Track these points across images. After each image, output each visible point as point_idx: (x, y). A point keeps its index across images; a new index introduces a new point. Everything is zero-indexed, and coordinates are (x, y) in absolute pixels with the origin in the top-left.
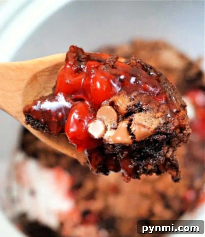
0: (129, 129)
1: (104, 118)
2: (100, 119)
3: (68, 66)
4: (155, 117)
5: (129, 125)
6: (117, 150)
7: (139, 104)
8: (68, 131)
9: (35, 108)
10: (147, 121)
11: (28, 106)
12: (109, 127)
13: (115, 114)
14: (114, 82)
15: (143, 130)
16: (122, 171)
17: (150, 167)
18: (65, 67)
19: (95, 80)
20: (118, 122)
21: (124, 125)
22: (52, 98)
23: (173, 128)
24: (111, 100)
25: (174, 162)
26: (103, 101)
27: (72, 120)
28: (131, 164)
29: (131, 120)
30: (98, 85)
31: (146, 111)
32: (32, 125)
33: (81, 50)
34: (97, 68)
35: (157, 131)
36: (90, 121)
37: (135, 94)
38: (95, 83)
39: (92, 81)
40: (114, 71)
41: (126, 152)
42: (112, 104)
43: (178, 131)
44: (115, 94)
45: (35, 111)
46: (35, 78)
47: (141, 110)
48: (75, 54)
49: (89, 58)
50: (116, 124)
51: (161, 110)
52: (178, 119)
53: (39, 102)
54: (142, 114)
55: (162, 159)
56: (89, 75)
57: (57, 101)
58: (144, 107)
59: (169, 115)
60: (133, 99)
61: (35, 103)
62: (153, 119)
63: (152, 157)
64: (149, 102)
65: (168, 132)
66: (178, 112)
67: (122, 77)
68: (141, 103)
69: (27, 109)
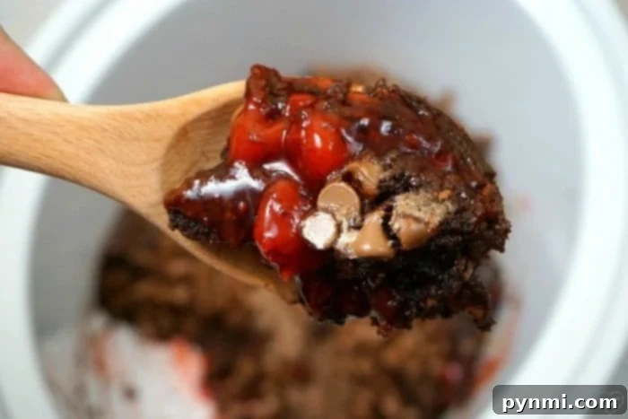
0: (386, 228)
1: (333, 205)
2: (326, 210)
3: (251, 107)
4: (436, 200)
5: (387, 218)
6: (362, 270)
7: (402, 175)
8: (261, 237)
9: (189, 194)
10: (423, 209)
11: (173, 192)
12: (345, 225)
13: (356, 199)
14: (349, 133)
15: (414, 227)
16: (374, 313)
17: (430, 303)
18: (246, 110)
19: (310, 130)
20: (363, 212)
21: (375, 218)
22: (223, 172)
23: (474, 219)
24: (345, 169)
25: (478, 290)
26: (329, 172)
27: (267, 213)
28: (393, 298)
29: (389, 210)
30: (318, 140)
31: (417, 188)
32: (184, 230)
33: (275, 73)
34: (312, 107)
35: (444, 229)
36: (304, 216)
37: (393, 155)
38: (310, 136)
39: (303, 133)
40: (347, 111)
41: (382, 275)
42: (349, 178)
43: (484, 225)
44: (352, 158)
45: (189, 201)
46: (184, 134)
47: (407, 188)
48: (263, 83)
49: (291, 88)
50: (359, 219)
51: (447, 185)
52: (483, 202)
53: (197, 182)
54: (411, 195)
55: (455, 285)
56: (295, 121)
57: (233, 178)
58: (413, 181)
59: (463, 195)
60: (390, 166)
61: (189, 185)
62: (434, 205)
63: (434, 281)
64: (421, 170)
65: (465, 228)
66: (481, 187)
67: (365, 122)
68: (407, 174)
69: (172, 198)
